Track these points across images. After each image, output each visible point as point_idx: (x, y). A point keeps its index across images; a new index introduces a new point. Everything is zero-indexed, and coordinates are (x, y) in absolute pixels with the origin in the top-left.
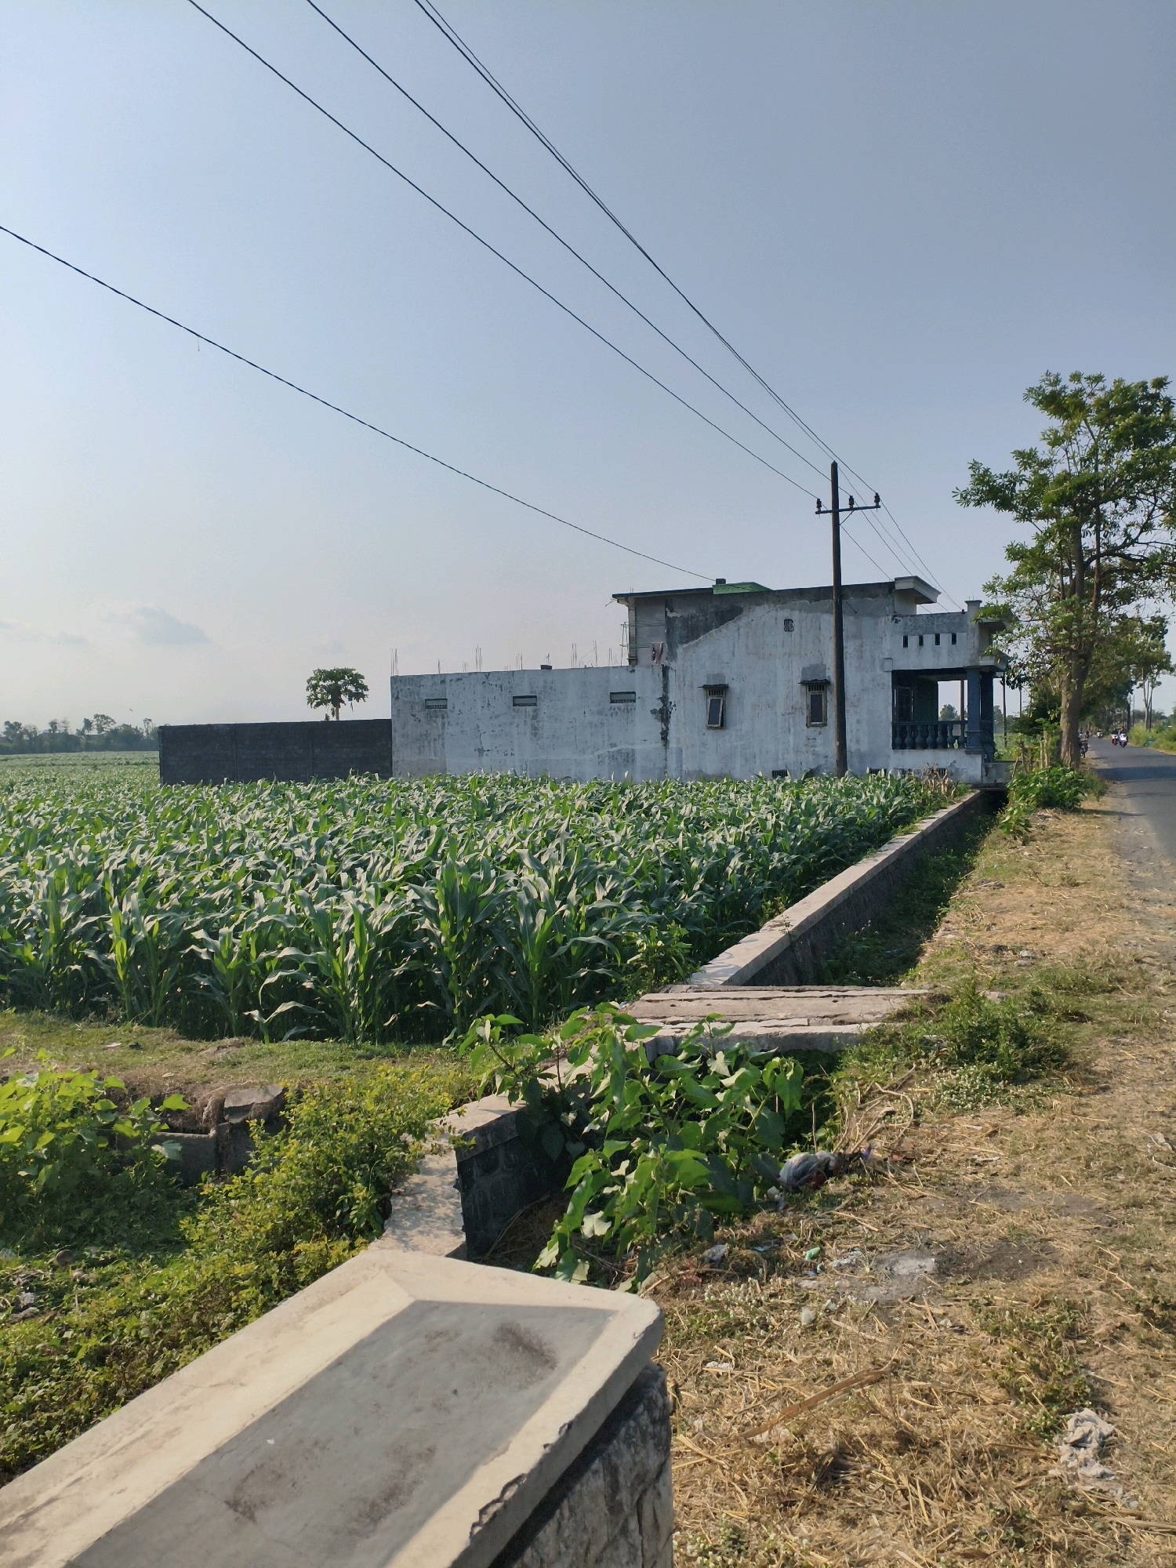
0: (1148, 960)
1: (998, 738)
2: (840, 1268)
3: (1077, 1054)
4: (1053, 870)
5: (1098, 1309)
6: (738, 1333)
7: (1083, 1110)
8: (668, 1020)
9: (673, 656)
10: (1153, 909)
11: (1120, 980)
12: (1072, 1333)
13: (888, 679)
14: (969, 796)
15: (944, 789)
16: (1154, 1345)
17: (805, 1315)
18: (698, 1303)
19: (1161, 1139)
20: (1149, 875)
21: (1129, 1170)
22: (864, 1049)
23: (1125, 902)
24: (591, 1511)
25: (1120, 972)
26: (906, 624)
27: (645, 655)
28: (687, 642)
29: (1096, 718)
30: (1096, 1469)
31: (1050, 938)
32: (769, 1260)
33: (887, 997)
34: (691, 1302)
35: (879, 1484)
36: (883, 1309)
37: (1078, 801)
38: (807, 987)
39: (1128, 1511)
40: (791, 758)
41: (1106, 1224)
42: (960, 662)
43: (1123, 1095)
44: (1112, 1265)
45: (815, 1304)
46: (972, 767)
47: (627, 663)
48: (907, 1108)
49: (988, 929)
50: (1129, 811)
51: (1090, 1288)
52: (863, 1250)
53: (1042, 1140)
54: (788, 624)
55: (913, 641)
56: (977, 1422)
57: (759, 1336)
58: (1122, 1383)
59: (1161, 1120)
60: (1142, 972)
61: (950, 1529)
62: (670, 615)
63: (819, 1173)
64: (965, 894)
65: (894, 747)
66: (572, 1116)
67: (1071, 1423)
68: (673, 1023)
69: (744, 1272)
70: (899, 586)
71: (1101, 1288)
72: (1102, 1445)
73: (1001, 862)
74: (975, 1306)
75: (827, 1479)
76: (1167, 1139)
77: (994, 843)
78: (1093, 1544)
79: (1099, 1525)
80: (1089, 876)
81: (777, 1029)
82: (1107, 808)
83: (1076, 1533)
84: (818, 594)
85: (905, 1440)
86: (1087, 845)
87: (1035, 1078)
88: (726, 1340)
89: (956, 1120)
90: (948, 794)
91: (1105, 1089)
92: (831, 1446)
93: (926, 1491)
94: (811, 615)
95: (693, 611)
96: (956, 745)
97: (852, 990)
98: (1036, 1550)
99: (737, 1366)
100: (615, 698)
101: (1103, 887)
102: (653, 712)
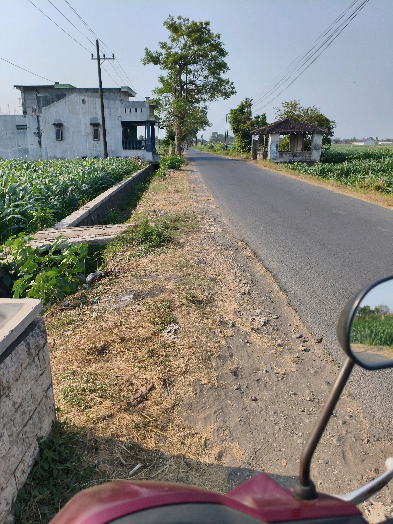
0: (197, 212)
1: (157, 147)
2: (105, 301)
3: (175, 238)
4: (171, 188)
5: (177, 301)
6: (73, 323)
7: (176, 253)
8: (47, 239)
9: (40, 112)
10: (199, 198)
11: (188, 218)
12: (169, 307)
13: (120, 124)
14: (148, 166)
15: (140, 164)
16: (190, 307)
17: (95, 315)
18: (60, 317)
19: (196, 258)
20: (199, 189)
21: (187, 267)
22: (113, 243)
23: (192, 197)
24: (22, 354)
25: (188, 216)
26: (125, 104)
27: (29, 111)
28: (45, 107)
29: (187, 141)
30: (174, 337)
31: (170, 208)
32: (83, 303)
33: (121, 227)
34: (58, 317)
35: (115, 351)
36: (117, 310)
37: (180, 167)
38: (95, 226)
39: (181, 344)
40: (88, 152)
41: (180, 280)
42: (144, 119)
43: (187, 248)
44: (181, 290)
45: (98, 312)
46: (148, 156)
47: (22, 114)
48: (126, 257)
49: (152, 206)
50: (195, 170)
51: (175, 296)
52: (112, 296)
53: (164, 261)
54: (84, 100)
55: (128, 110)
56: (143, 332)
57: (80, 323)
58: (181, 317)
59: (197, 254)
60: (195, 215)
61: (134, 357)
62: (38, 95)
63: (98, 278)
64: (146, 196)
65: (123, 149)
66: (13, 272)
67: (167, 328)
68: (49, 240)
69: (75, 306)
70: (122, 90)
71: (178, 295)
72: (175, 331)
73: (157, 186)
74: (144, 305)
75: (100, 353)
76: (198, 258)
77: (155, 180)
78: (172, 353)
79: (173, 349)
80: (182, 189)
81: (85, 239)
82: (189, 169)
83: (167, 352)
84: (94, 90)
85: (123, 340)
86: (182, 180)
87: (164, 246)
88: (70, 326)
89: (140, 259)
90: (141, 165)
91: (182, 247)
92: (102, 345)
93: (128, 350)
94: (92, 99)
95: (47, 94)
96: (143, 148)
97: (109, 226)
98: (157, 357)
99: (73, 332)
100: (19, 127)
101: (186, 192)
102: (35, 133)
